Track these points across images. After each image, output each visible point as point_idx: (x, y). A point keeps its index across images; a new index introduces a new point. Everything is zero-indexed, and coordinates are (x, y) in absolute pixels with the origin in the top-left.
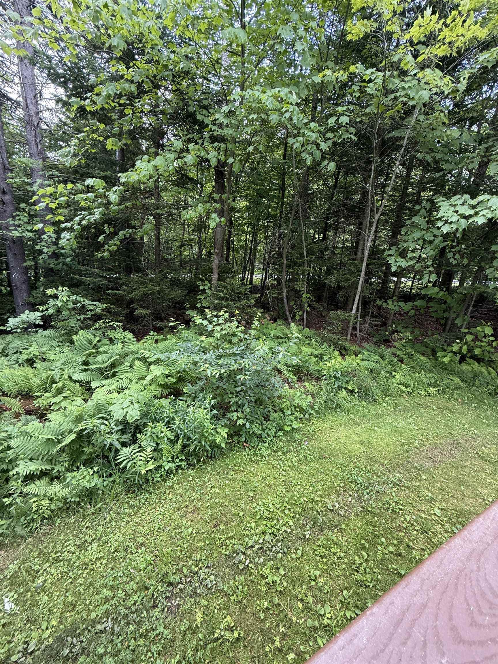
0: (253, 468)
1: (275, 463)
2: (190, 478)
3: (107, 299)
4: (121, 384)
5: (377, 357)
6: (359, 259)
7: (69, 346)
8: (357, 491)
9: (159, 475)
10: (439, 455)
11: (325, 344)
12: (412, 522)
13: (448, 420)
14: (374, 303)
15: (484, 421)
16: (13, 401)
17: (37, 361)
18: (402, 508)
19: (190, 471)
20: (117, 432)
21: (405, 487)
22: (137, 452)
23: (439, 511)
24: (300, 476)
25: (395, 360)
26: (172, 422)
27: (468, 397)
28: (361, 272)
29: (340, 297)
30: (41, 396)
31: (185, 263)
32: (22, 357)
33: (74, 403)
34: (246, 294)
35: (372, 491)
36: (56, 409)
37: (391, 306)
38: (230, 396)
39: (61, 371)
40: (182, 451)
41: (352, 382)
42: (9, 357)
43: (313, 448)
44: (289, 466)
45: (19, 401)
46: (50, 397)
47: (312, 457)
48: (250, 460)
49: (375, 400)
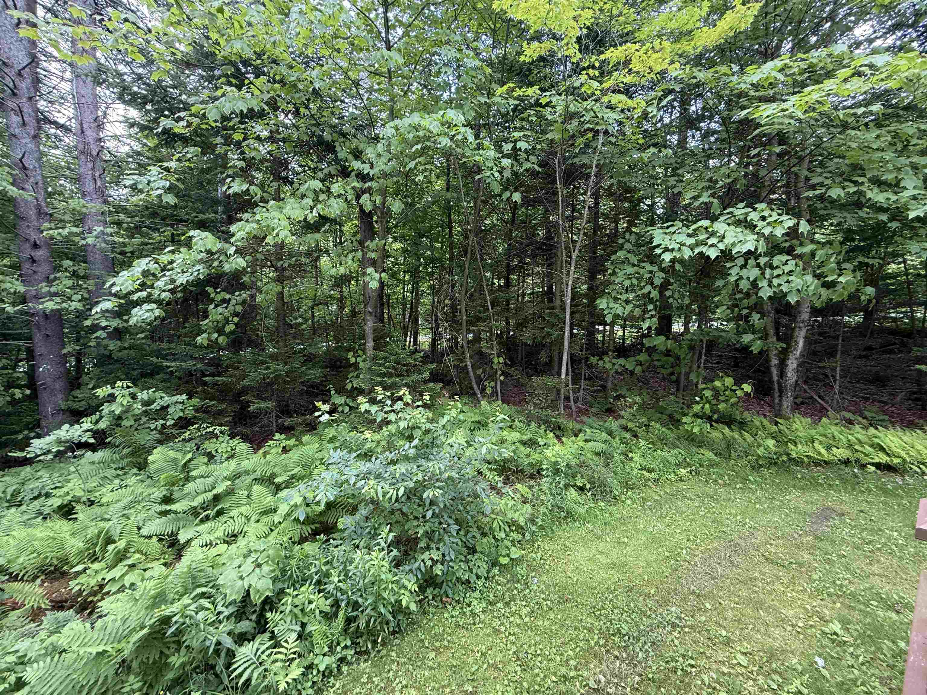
0: (464, 640)
1: (496, 623)
2: (364, 679)
3: (204, 391)
4: (231, 527)
5: (604, 435)
6: (558, 307)
7: (136, 475)
8: (626, 648)
9: (310, 684)
10: (718, 566)
11: (533, 424)
12: (713, 685)
13: (714, 513)
14: (586, 361)
15: (757, 506)
16: (27, 587)
17: (78, 507)
18: (693, 662)
19: (363, 665)
20: (228, 618)
21: (688, 627)
22: (268, 649)
23: (742, 657)
24: (538, 639)
25: (628, 435)
26: (326, 580)
27: (729, 475)
28: (564, 323)
29: (543, 357)
30: (85, 569)
31: (319, 328)
32: (49, 503)
33: (148, 574)
34: (415, 366)
35: (645, 643)
36: (114, 590)
37: (608, 366)
38: (415, 523)
39: (123, 520)
40: (345, 631)
41: (579, 475)
42: (23, 508)
43: (548, 586)
44: (518, 625)
45: (41, 586)
46: (102, 570)
47: (548, 602)
48: (457, 625)
49: (615, 497)
